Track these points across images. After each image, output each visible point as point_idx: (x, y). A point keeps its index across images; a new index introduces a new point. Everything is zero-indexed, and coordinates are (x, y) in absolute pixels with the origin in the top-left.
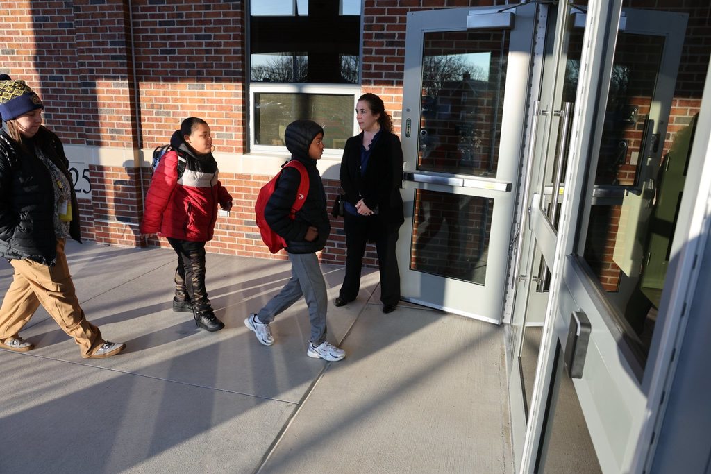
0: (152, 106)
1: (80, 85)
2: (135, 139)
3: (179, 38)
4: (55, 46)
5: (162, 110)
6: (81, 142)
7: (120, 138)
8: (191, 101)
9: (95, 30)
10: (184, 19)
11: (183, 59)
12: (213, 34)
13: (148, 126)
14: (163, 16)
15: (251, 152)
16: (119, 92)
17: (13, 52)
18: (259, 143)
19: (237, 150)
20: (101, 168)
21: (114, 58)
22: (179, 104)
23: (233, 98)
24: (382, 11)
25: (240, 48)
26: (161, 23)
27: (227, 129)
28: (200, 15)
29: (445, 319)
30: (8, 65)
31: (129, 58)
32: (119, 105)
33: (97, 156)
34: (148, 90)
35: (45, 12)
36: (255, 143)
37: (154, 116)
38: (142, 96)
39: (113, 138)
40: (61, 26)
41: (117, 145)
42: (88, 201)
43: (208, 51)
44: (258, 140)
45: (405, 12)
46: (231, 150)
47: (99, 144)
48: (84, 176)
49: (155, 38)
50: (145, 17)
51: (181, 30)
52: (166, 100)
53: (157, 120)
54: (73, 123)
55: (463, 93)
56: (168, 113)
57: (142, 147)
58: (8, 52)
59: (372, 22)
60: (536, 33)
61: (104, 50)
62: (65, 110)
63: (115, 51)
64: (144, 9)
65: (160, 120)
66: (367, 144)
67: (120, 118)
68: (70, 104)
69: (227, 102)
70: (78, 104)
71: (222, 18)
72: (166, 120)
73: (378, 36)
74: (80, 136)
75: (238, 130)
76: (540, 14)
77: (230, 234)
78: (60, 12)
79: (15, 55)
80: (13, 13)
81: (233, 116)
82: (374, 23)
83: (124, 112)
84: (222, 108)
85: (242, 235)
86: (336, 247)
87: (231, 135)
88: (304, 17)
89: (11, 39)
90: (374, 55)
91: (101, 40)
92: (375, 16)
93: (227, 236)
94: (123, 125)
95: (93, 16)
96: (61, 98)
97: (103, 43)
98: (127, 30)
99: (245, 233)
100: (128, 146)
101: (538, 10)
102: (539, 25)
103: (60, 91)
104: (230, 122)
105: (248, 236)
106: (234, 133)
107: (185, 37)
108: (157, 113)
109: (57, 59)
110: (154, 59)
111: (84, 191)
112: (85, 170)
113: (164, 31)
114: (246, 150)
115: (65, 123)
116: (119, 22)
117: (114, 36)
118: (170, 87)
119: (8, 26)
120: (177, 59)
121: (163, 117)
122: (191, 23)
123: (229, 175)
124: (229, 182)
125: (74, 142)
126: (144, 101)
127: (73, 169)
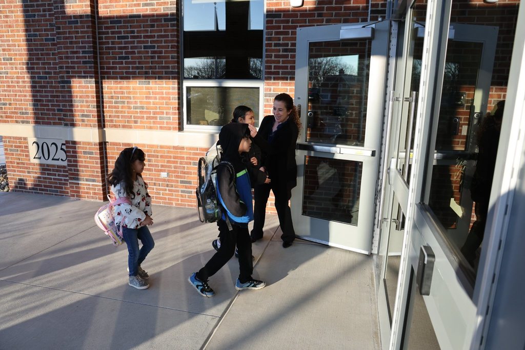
0: (112, 97)
1: (59, 82)
2: (99, 121)
3: (132, 48)
4: (42, 55)
5: (119, 100)
6: (60, 124)
7: (88, 121)
8: (141, 93)
9: (71, 43)
10: (136, 34)
11: (135, 63)
12: (156, 45)
13: (109, 111)
14: (120, 32)
15: (185, 130)
16: (88, 87)
17: (11, 59)
18: (190, 124)
19: (174, 129)
20: (74, 143)
21: (84, 63)
22: (132, 96)
23: (171, 91)
24: (279, 27)
25: (176, 55)
26: (119, 38)
27: (167, 113)
28: (147, 31)
29: (329, 251)
30: (8, 68)
31: (96, 63)
32: (88, 97)
33: (72, 134)
34: (109, 86)
35: (35, 31)
36: (187, 124)
37: (114, 105)
38: (105, 90)
39: (83, 121)
40: (46, 40)
41: (86, 125)
42: (64, 167)
43: (153, 57)
44: (189, 121)
45: (295, 27)
46: (169, 129)
47: (73, 125)
48: (62, 149)
49: (115, 48)
50: (108, 33)
51: (133, 42)
52: (122, 93)
53: (115, 107)
54: (54, 110)
56: (123, 102)
57: (104, 127)
58: (8, 60)
60: (390, 41)
61: (77, 58)
62: (48, 101)
63: (85, 57)
64: (106, 28)
65: (118, 107)
67: (88, 106)
68: (52, 96)
69: (167, 93)
70: (58, 96)
71: (163, 33)
72: (122, 107)
73: (276, 45)
74: (59, 119)
75: (174, 114)
76: (393, 28)
77: (169, 190)
78: (45, 30)
79: (13, 61)
80: (12, 31)
81: (171, 104)
82: (273, 36)
83: (92, 102)
84: (163, 98)
85: (177, 191)
88: (222, 32)
89: (10, 50)
90: (273, 58)
91: (75, 50)
92: (274, 31)
93: (167, 192)
94: (90, 111)
95: (70, 33)
96: (46, 92)
97: (76, 52)
98: (94, 42)
99: (180, 189)
100: (94, 126)
101: (391, 26)
102: (392, 36)
103: (45, 87)
104: (169, 108)
105: (182, 191)
106: (171, 116)
107: (136, 47)
108: (116, 102)
109: (43, 64)
110: (113, 63)
111: (62, 160)
112: (63, 144)
113: (121, 43)
114: (181, 128)
115: (48, 110)
116: (88, 37)
117: (85, 47)
118: (125, 84)
119: (9, 41)
120: (130, 63)
121: (120, 105)
122: (140, 37)
123: (169, 147)
124: (168, 152)
125: (55, 124)
126: (106, 93)
127: (53, 144)
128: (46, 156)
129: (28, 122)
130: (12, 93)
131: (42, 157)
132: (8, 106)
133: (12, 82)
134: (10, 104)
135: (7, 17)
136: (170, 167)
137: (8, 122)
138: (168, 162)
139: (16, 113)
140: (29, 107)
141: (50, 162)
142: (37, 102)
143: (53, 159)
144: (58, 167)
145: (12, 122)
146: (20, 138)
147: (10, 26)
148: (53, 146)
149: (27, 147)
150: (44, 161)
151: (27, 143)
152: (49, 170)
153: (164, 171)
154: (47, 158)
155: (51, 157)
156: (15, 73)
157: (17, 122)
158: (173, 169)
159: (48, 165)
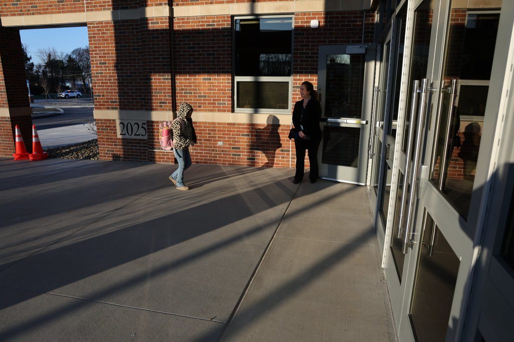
0: (182, 90)
1: (142, 79)
2: (173, 106)
3: (198, 55)
4: (129, 60)
5: (188, 91)
6: (141, 109)
7: (165, 106)
8: (204, 86)
9: (154, 52)
10: (201, 46)
11: (200, 65)
12: (216, 53)
13: (179, 100)
14: (190, 44)
15: (235, 111)
16: (165, 83)
17: (106, 63)
18: (239, 107)
19: (228, 111)
20: (153, 122)
21: (163, 65)
22: (197, 88)
23: (226, 85)
24: (303, 42)
25: (230, 60)
26: (188, 48)
27: (223, 100)
28: (209, 44)
30: (102, 70)
31: (171, 65)
32: (165, 89)
33: (150, 116)
34: (181, 80)
35: (125, 43)
36: (237, 107)
37: (183, 94)
38: (177, 85)
39: (161, 106)
40: (133, 49)
41: (163, 110)
42: (144, 140)
43: (213, 62)
45: (318, 46)
46: (224, 111)
47: (152, 110)
48: (142, 127)
49: (185, 55)
50: (180, 44)
51: (199, 51)
52: (190, 86)
53: (185, 96)
54: (138, 99)
56: (191, 93)
57: (176, 111)
58: (103, 64)
59: (298, 46)
61: (158, 62)
62: (133, 93)
63: (164, 62)
64: (179, 41)
65: (187, 96)
66: (304, 105)
67: (165, 96)
68: (136, 89)
69: (223, 86)
70: (141, 89)
71: (221, 45)
72: (190, 96)
73: (300, 53)
74: (141, 106)
75: (229, 100)
76: (378, 47)
77: (224, 154)
78: (133, 43)
79: (107, 65)
80: (107, 43)
81: (226, 93)
82: (299, 47)
83: (168, 93)
84: (221, 90)
85: (230, 155)
86: (280, 159)
87: (225, 103)
89: (105, 57)
90: (299, 62)
91: (156, 57)
92: (299, 44)
93: (222, 156)
94: (167, 99)
95: (153, 45)
96: (131, 86)
97: (157, 58)
98: (171, 51)
99: (232, 153)
100: (169, 110)
101: (377, 46)
103: (130, 83)
104: (225, 97)
105: (233, 155)
106: (226, 102)
107: (201, 55)
108: (185, 93)
109: (130, 66)
110: (184, 65)
111: (142, 135)
112: (143, 124)
113: (190, 51)
114: (233, 111)
115: (133, 99)
116: (167, 48)
117: (164, 55)
118: (192, 78)
119: (104, 50)
120: (197, 65)
121: (188, 95)
122: (204, 47)
123: (224, 124)
124: (224, 127)
125: (138, 109)
126: (178, 87)
127: (136, 123)
128: (130, 133)
129: (116, 109)
130: (105, 88)
131: (127, 133)
132: (101, 97)
133: (105, 80)
134: (103, 96)
135: (104, 33)
136: (225, 138)
137: (101, 109)
138: (223, 134)
139: (108, 102)
140: (115, 97)
141: (133, 137)
142: (122, 93)
143: (135, 135)
144: (139, 140)
145: (104, 108)
146: (110, 120)
147: (106, 40)
148: (136, 125)
149: (115, 127)
150: (127, 136)
151: (115, 124)
152: (132, 143)
153: (220, 141)
154: (130, 134)
155: (134, 133)
156: (108, 73)
157: (108, 108)
158: (227, 139)
159: (131, 139)
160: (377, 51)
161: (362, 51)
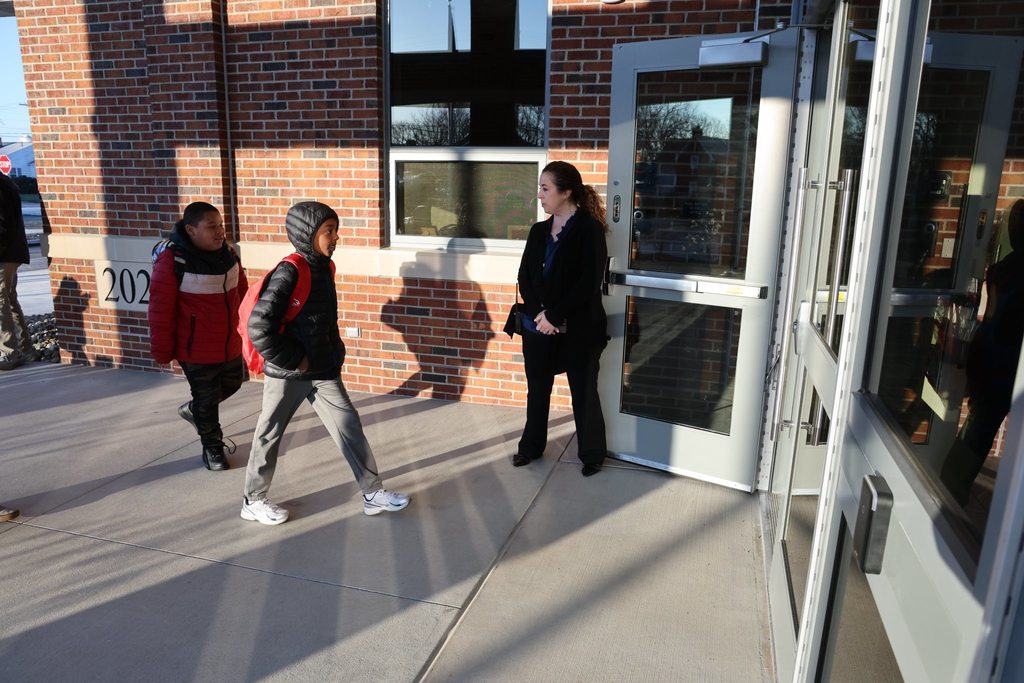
0: (253, 183)
1: (153, 154)
3: (291, 86)
4: (121, 102)
5: (267, 187)
6: (155, 234)
8: (308, 174)
9: (176, 78)
10: (298, 60)
11: (296, 115)
12: (337, 80)
13: (246, 210)
14: (268, 57)
15: (392, 245)
16: (207, 163)
17: (64, 111)
18: (403, 233)
19: (372, 243)
21: (201, 116)
22: (290, 179)
23: (366, 169)
24: (577, 44)
25: (376, 99)
26: (266, 67)
27: (358, 213)
28: (320, 54)
29: (673, 485)
30: (57, 129)
31: (222, 116)
32: (207, 181)
34: (248, 161)
35: (108, 56)
36: (397, 233)
37: (256, 196)
38: (239, 169)
40: (129, 73)
43: (331, 105)
44: (401, 228)
45: (610, 44)
46: (362, 243)
49: (258, 87)
50: (245, 58)
51: (294, 76)
52: (273, 174)
53: (259, 202)
54: (143, 208)
55: (692, 157)
56: (275, 192)
57: (238, 239)
58: (57, 112)
59: (563, 58)
60: (799, 70)
61: (188, 106)
62: (133, 190)
63: (202, 106)
64: (243, 48)
65: (263, 202)
66: (556, 232)
68: (140, 181)
69: (358, 174)
70: (150, 181)
71: (350, 58)
72: (273, 202)
73: (571, 79)
74: (153, 225)
75: (372, 214)
76: (805, 43)
77: (362, 362)
78: (128, 54)
79: (67, 115)
80: (66, 57)
81: (367, 194)
82: (566, 60)
83: (214, 191)
84: (351, 184)
85: (378, 364)
86: (513, 381)
87: (363, 221)
88: (464, 54)
89: (61, 94)
90: (565, 105)
91: (183, 92)
92: (567, 51)
93: (358, 365)
95: (173, 59)
96: (128, 172)
97: (185, 96)
98: (220, 77)
99: (383, 360)
101: (801, 38)
102: (804, 59)
103: (126, 163)
104: (362, 204)
105: (387, 365)
106: (367, 219)
107: (299, 86)
108: (260, 192)
109: (123, 119)
110: (256, 116)
113: (270, 77)
114: (385, 242)
115: (132, 207)
116: (208, 67)
117: (201, 86)
118: (277, 155)
119: (59, 76)
120: (288, 115)
121: (268, 197)
122: (307, 65)
123: (362, 279)
124: (361, 288)
125: (145, 234)
126: (241, 175)
127: (142, 272)
128: (129, 296)
129: (94, 231)
130: (65, 176)
131: (121, 297)
132: (58, 200)
133: (65, 155)
134: (62, 197)
135: (56, 30)
136: (363, 317)
137: (57, 231)
138: (360, 307)
139: (73, 213)
140: (96, 202)
141: (136, 307)
142: (111, 192)
143: (141, 302)
145: (65, 230)
146: (80, 262)
147: (62, 48)
148: (141, 275)
149: (92, 278)
150: (124, 306)
151: (93, 271)
152: (135, 322)
153: (352, 325)
154: (129, 299)
155: (138, 297)
156: (71, 137)
157: (74, 230)
158: (369, 321)
159: (132, 313)
160: (800, 54)
161: (753, 54)
